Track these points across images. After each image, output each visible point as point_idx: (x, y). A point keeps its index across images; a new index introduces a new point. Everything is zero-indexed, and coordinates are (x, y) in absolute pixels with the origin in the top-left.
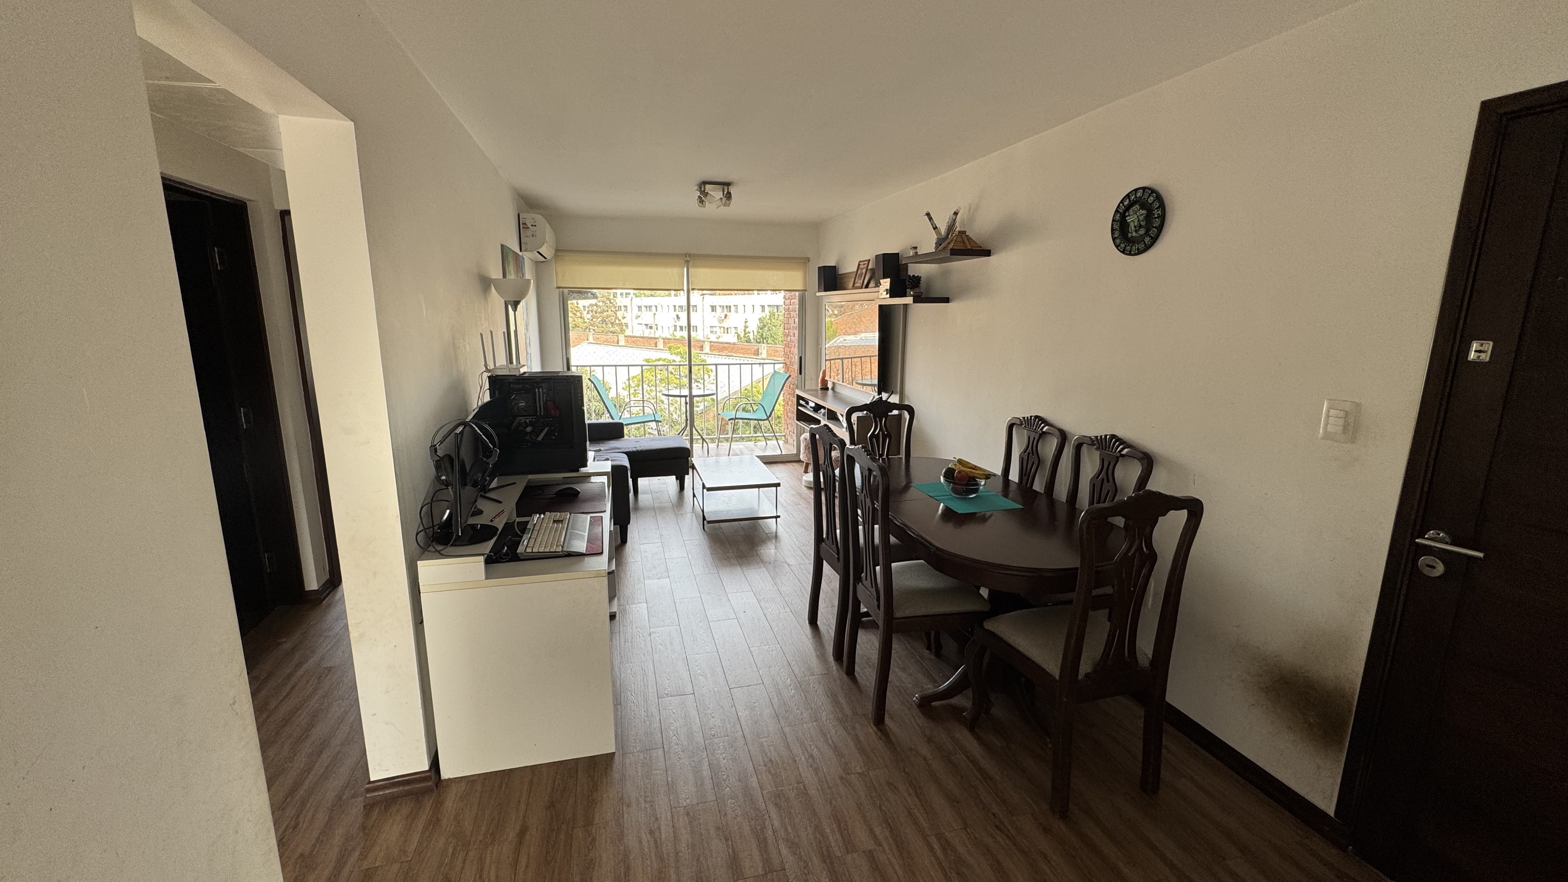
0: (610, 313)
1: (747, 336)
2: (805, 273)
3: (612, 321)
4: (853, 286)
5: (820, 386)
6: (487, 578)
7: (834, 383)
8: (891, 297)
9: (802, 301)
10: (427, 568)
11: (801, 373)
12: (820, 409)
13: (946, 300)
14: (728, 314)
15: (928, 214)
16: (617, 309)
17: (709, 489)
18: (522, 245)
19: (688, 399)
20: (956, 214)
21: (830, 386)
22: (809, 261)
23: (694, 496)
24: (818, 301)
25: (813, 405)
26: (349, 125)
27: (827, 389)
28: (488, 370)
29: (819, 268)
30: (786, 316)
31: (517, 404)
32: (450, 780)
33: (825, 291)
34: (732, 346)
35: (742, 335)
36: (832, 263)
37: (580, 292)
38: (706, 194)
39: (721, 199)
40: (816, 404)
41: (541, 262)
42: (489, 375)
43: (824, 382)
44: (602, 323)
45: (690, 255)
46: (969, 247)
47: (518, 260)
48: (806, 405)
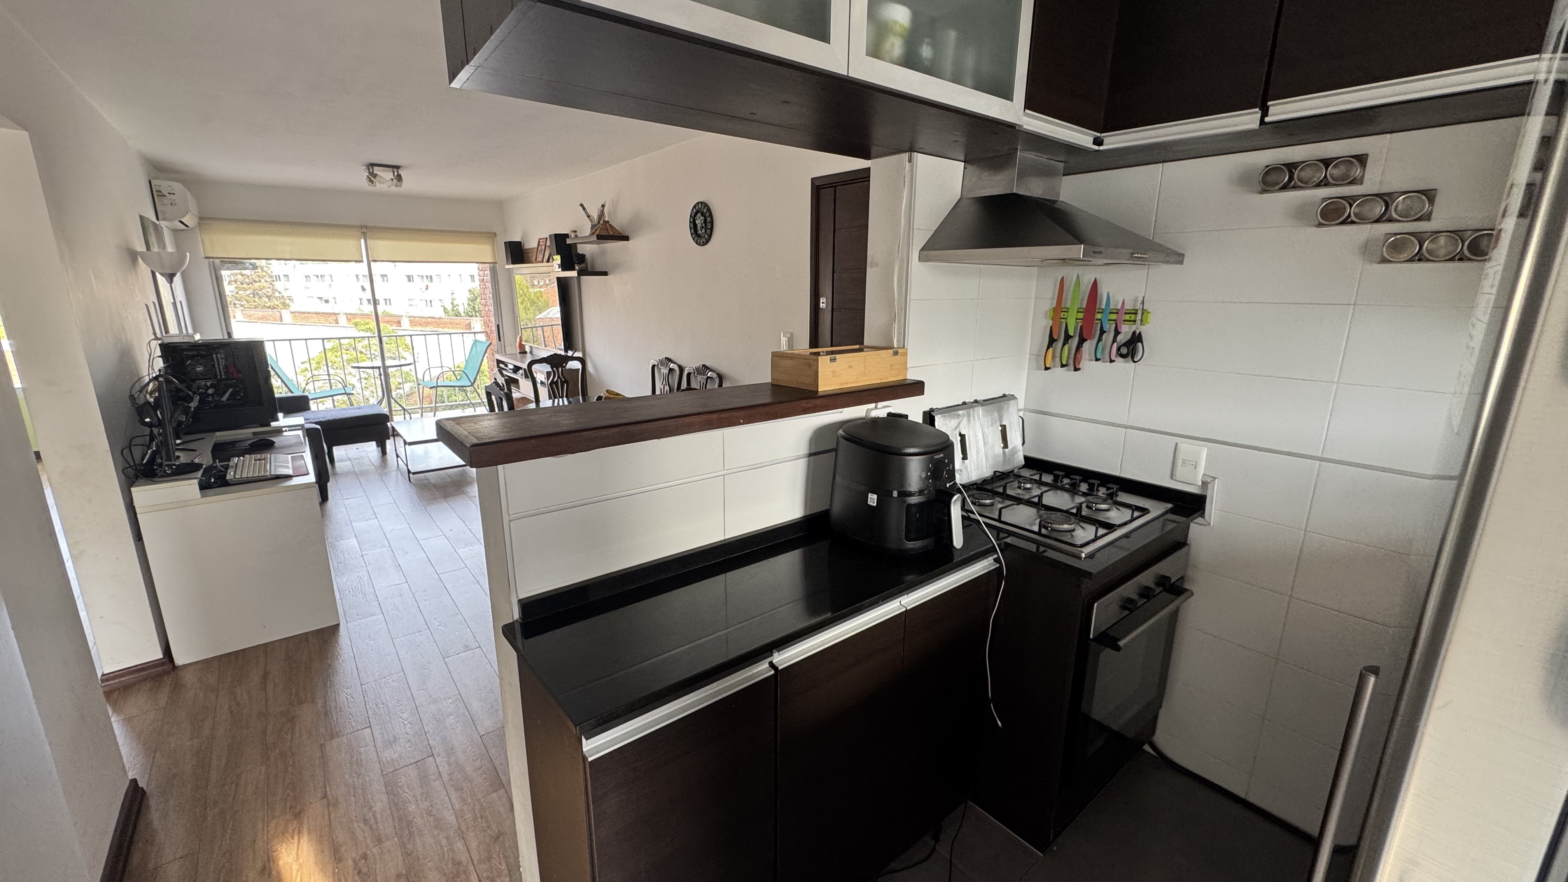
0: (263, 283)
1: (455, 309)
2: (493, 245)
3: (269, 294)
4: (536, 260)
5: (518, 351)
6: (202, 497)
7: (531, 347)
8: (562, 270)
9: (494, 272)
10: (142, 494)
11: (500, 340)
12: (519, 370)
13: (605, 274)
14: (430, 284)
15: (582, 205)
16: (274, 279)
17: (411, 444)
18: (159, 214)
19: (382, 370)
20: (603, 206)
21: (527, 349)
22: (496, 236)
23: (398, 456)
24: (510, 274)
25: (511, 367)
26: (23, 135)
27: (526, 352)
28: (156, 338)
29: (505, 243)
30: (481, 287)
31: (194, 369)
32: (185, 666)
33: (513, 263)
34: (438, 320)
35: (449, 307)
36: (517, 238)
37: (234, 263)
38: (375, 176)
39: (392, 179)
40: (515, 366)
41: (181, 230)
42: (159, 342)
43: (522, 346)
44: (254, 297)
45: (366, 227)
46: (612, 233)
47: (157, 229)
48: (506, 368)
